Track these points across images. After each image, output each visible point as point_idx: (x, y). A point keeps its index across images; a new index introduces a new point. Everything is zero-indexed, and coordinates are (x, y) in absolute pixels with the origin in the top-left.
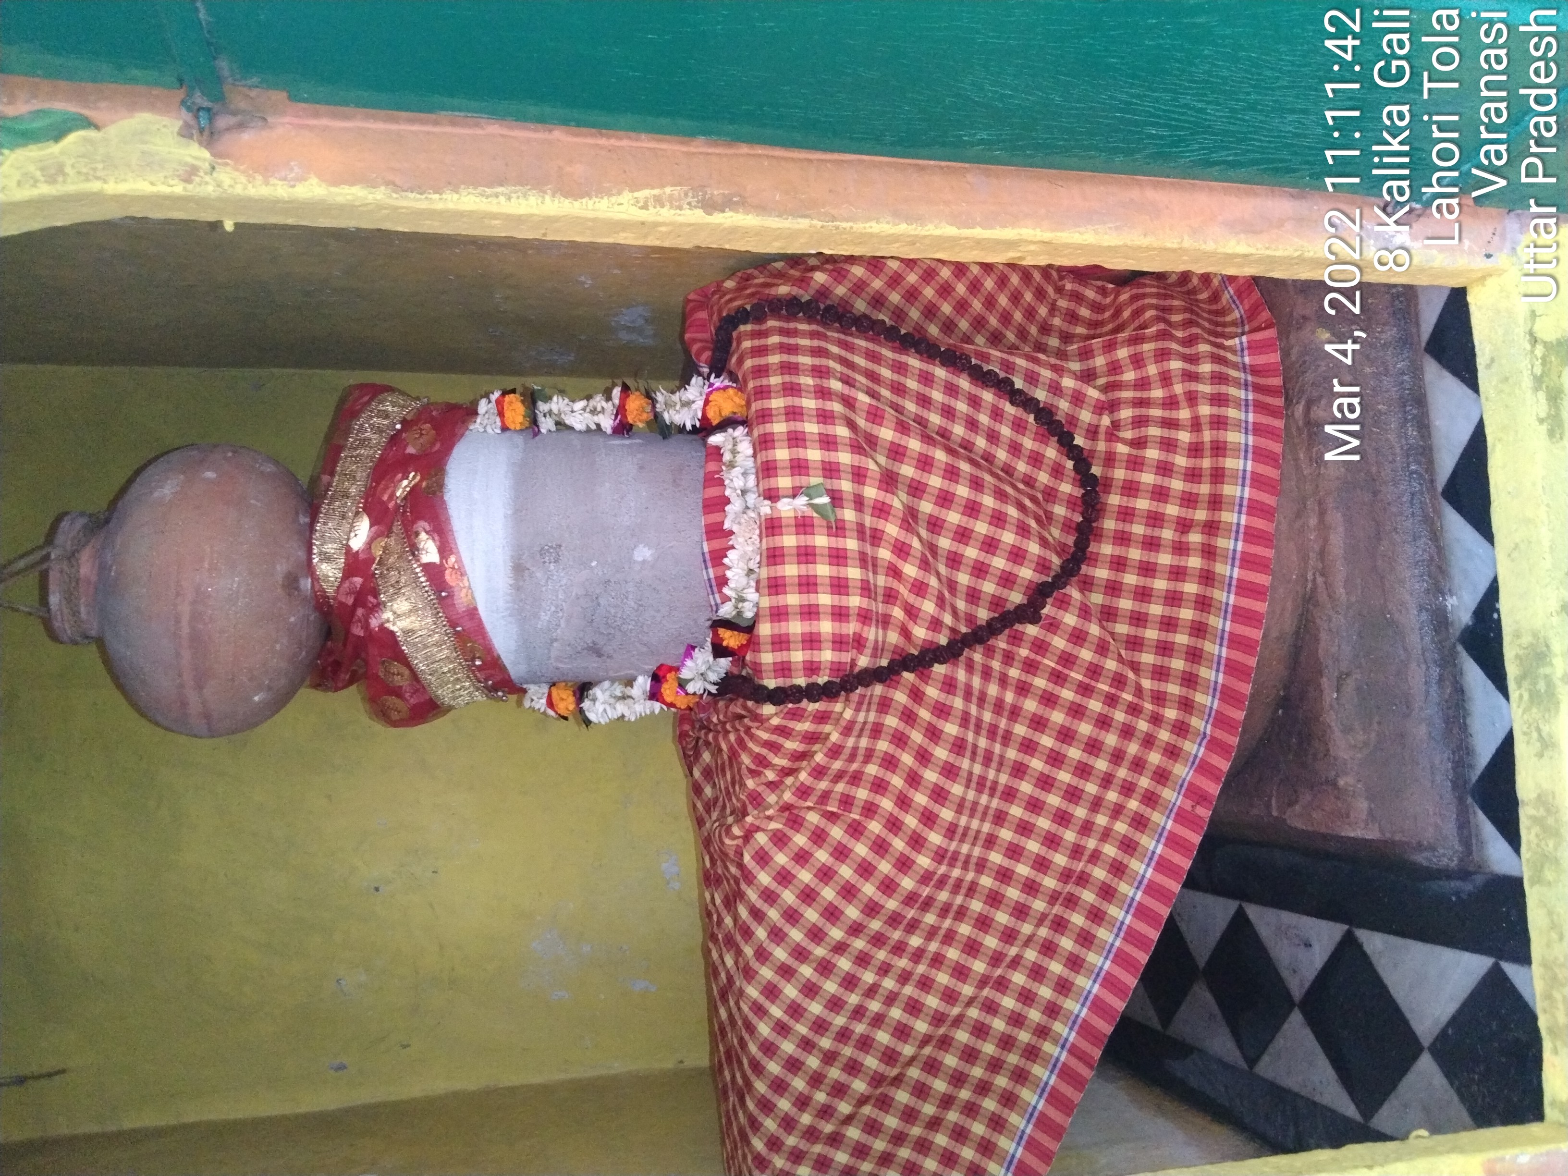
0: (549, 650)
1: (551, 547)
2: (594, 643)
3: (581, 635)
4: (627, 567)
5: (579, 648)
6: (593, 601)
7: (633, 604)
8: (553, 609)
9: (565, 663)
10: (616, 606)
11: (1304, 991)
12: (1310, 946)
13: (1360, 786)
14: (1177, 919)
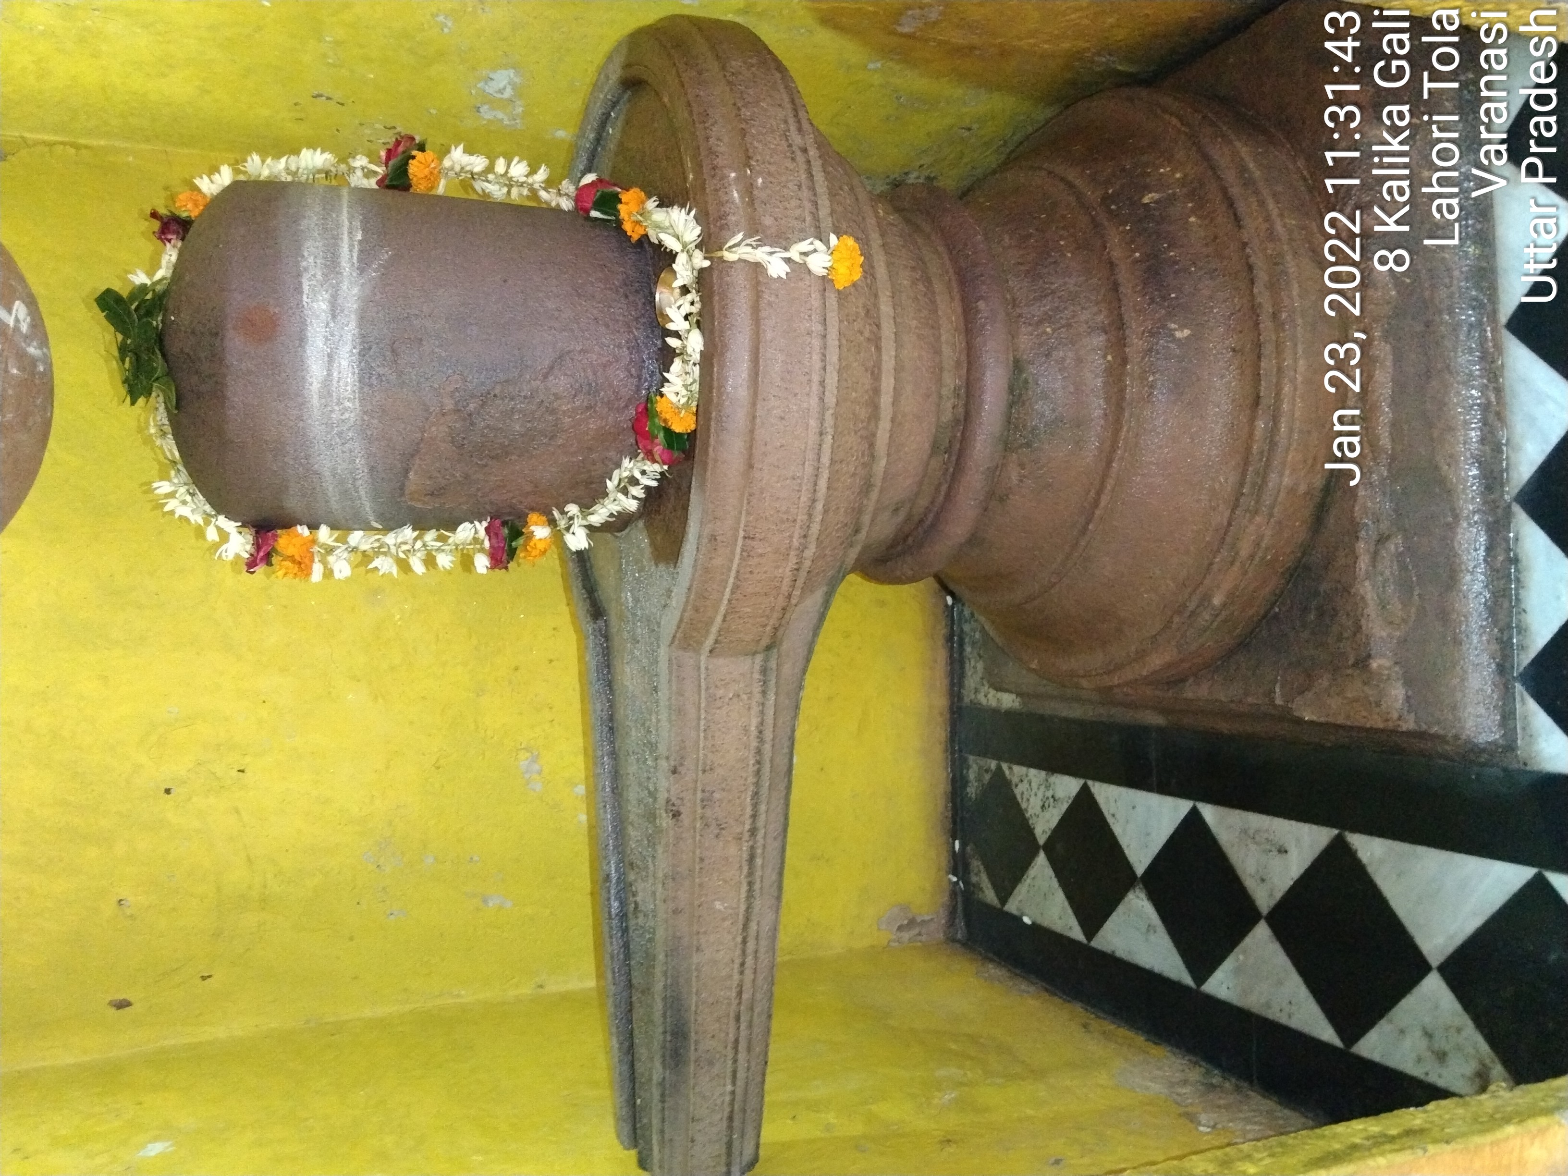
6: (464, 420)
11: (1273, 902)
12: (1286, 852)
13: (1397, 669)
14: (1110, 820)
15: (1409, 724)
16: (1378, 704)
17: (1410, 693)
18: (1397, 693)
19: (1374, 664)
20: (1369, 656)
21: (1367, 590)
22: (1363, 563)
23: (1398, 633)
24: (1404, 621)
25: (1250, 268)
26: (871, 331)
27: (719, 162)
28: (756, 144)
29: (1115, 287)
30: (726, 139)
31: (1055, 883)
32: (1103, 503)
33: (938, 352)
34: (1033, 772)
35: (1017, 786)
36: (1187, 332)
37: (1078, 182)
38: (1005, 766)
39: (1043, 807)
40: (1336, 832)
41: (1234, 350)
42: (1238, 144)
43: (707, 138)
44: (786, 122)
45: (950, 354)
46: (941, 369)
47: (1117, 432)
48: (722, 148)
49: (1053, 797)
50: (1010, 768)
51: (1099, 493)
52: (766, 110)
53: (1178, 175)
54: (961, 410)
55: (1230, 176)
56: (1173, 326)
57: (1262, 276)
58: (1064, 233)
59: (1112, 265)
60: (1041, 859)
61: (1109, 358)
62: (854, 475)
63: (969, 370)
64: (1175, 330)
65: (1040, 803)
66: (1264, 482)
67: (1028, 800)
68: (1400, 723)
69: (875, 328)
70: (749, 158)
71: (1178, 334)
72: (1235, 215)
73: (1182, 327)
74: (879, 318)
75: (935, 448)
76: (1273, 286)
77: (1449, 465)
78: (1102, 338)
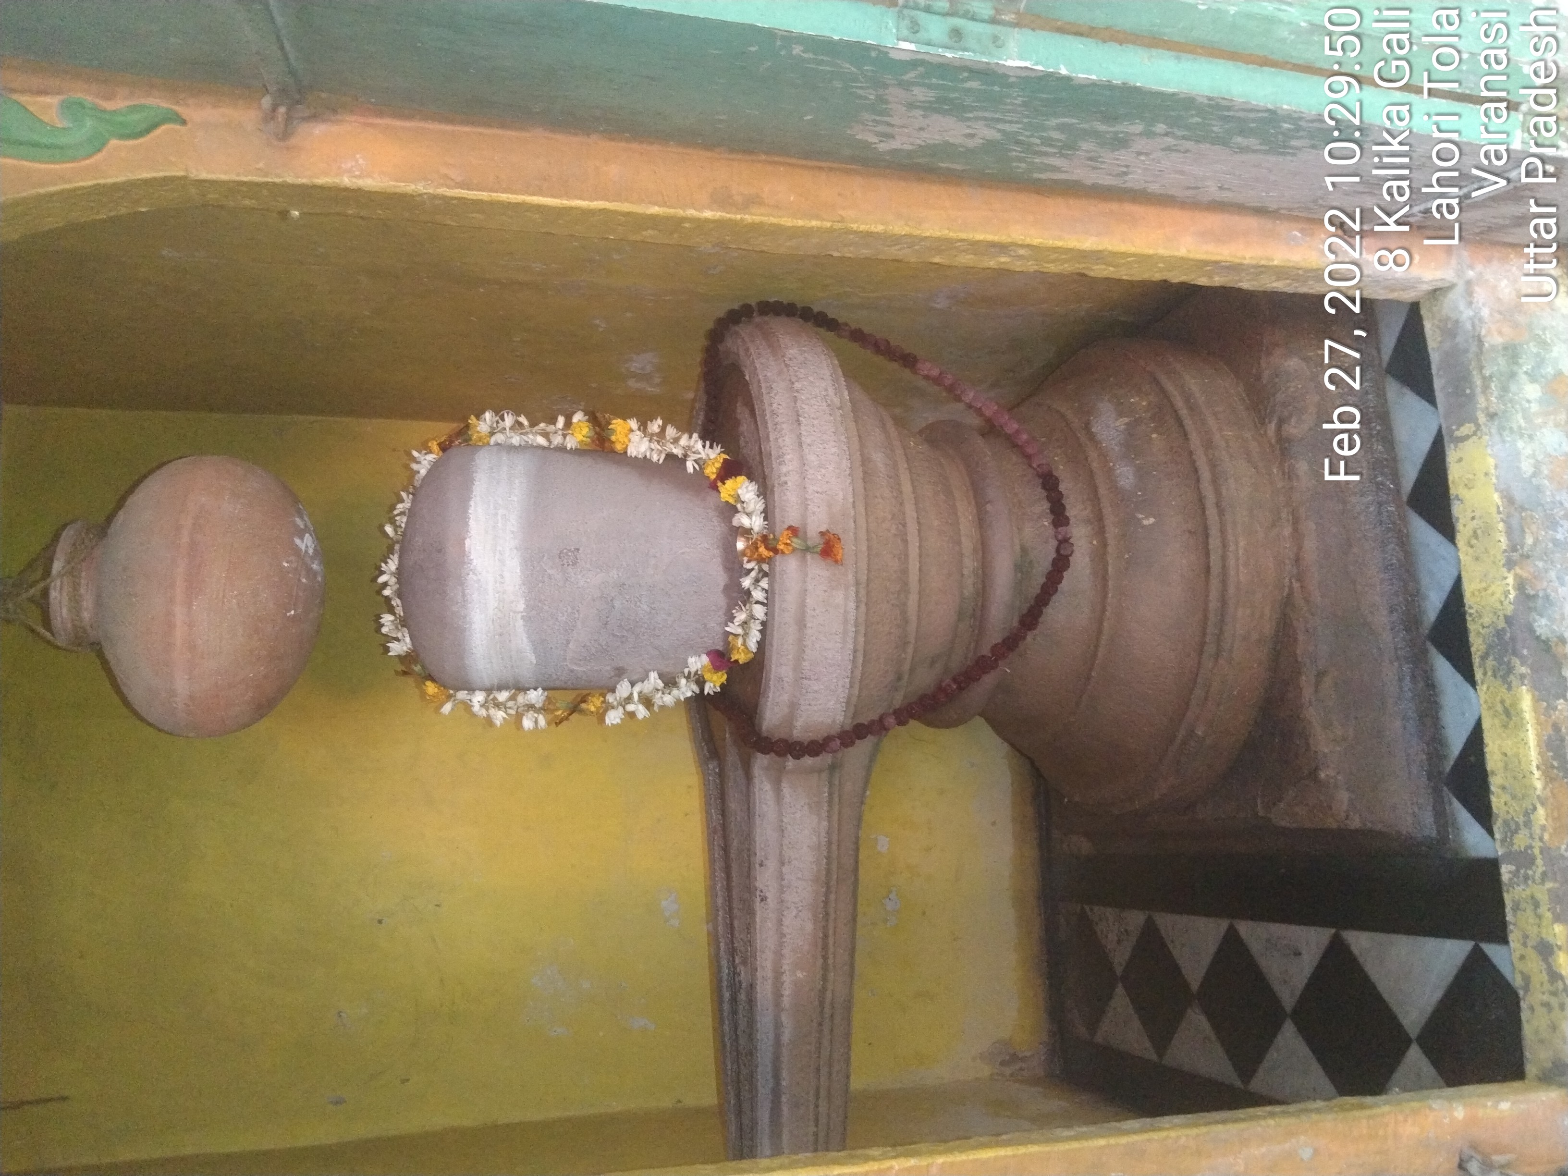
0: (565, 651)
1: (570, 550)
2: (607, 645)
3: (595, 637)
4: (640, 571)
5: (593, 650)
6: (608, 603)
8: (570, 610)
9: (579, 665)
10: (629, 609)
11: (1295, 1000)
12: (1300, 954)
13: (1339, 777)
14: (1170, 946)
15: (1355, 823)
16: (1330, 808)
17: (1353, 797)
18: (1343, 797)
19: (1322, 775)
20: (1317, 769)
21: (1312, 714)
22: (1308, 693)
23: (1338, 749)
24: (1344, 739)
25: (1196, 470)
26: (897, 528)
27: (779, 419)
28: (803, 406)
29: (1095, 489)
30: (784, 404)
31: (1131, 1010)
32: (1100, 655)
33: (959, 543)
34: (1109, 910)
35: (1097, 924)
36: (1152, 520)
37: (1069, 414)
38: (1087, 908)
39: (1119, 942)
40: (1333, 931)
41: (1190, 532)
42: (1187, 377)
43: (771, 404)
44: (826, 390)
45: (967, 545)
46: (962, 555)
47: (1105, 596)
48: (781, 410)
49: (1126, 931)
50: (1091, 910)
51: (1096, 647)
52: (812, 382)
53: (1144, 403)
54: (980, 586)
55: (1179, 403)
56: (1140, 516)
57: (1205, 475)
58: (1059, 451)
59: (1091, 474)
60: (1120, 990)
61: (1095, 542)
62: (890, 633)
63: (984, 557)
64: (1142, 519)
65: (1116, 938)
66: (1221, 631)
67: (1107, 937)
68: (1348, 822)
69: (900, 527)
70: (798, 415)
71: (1145, 522)
72: (1184, 430)
73: (1147, 518)
74: (904, 519)
75: (961, 615)
76: (1215, 482)
77: (1372, 613)
78: (1089, 528)
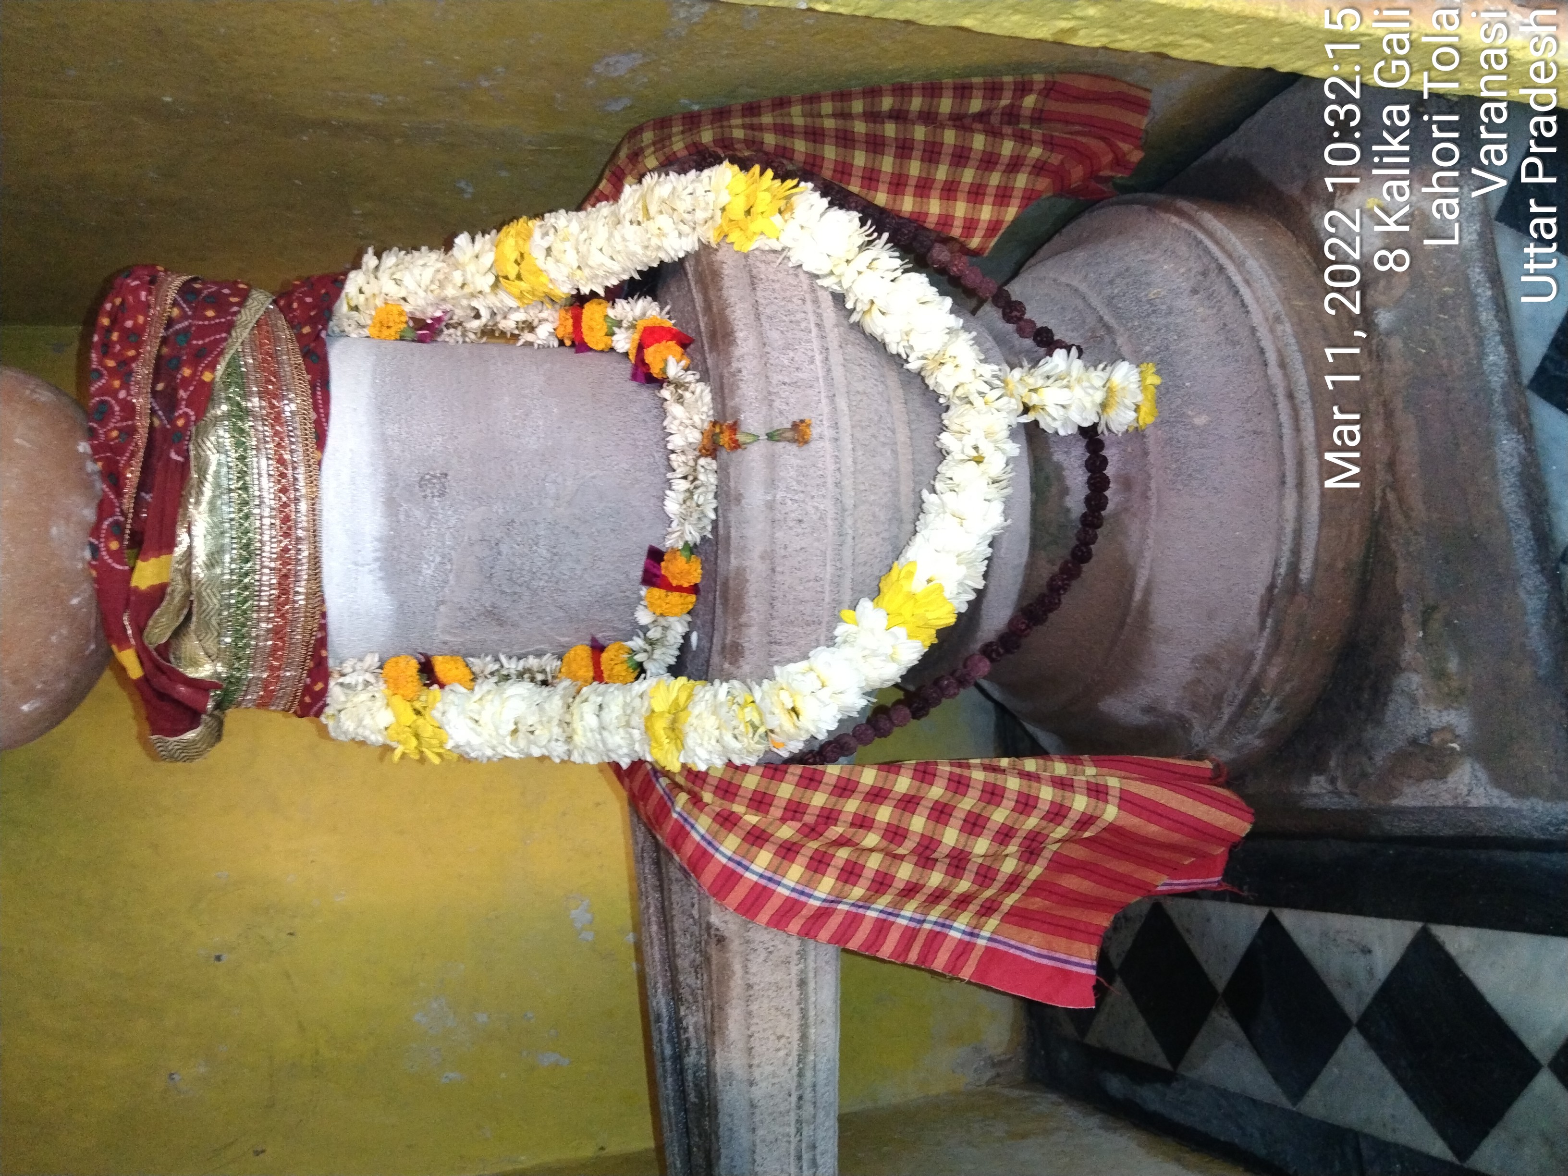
0: (434, 615)
1: (434, 476)
2: (493, 606)
3: (476, 596)
4: (535, 503)
5: (474, 614)
6: (491, 549)
7: (545, 552)
8: (438, 559)
9: (455, 635)
10: (521, 556)
11: (1362, 1008)
12: (1370, 952)
24: (1462, 692)
25: (1261, 352)
26: (886, 435)
31: (1134, 1008)
36: (1205, 419)
53: (1182, 270)
57: (1274, 357)
60: (1118, 984)
64: (1193, 417)
66: (1300, 559)
69: (889, 433)
71: (1197, 421)
73: (1198, 415)
74: (893, 423)
